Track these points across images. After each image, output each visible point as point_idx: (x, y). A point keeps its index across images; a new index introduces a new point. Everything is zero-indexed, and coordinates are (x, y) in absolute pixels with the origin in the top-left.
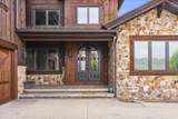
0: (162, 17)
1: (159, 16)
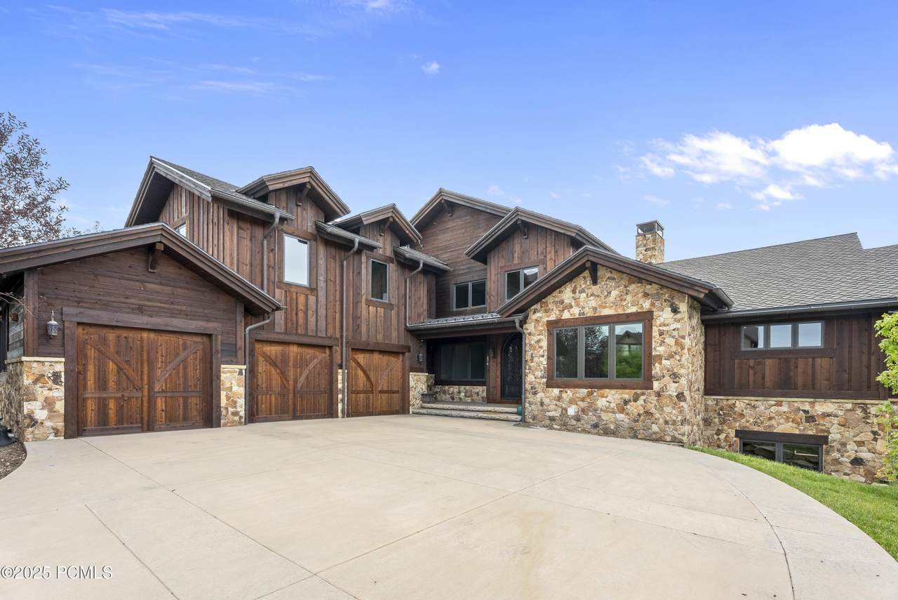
0: (602, 283)
1: (595, 282)
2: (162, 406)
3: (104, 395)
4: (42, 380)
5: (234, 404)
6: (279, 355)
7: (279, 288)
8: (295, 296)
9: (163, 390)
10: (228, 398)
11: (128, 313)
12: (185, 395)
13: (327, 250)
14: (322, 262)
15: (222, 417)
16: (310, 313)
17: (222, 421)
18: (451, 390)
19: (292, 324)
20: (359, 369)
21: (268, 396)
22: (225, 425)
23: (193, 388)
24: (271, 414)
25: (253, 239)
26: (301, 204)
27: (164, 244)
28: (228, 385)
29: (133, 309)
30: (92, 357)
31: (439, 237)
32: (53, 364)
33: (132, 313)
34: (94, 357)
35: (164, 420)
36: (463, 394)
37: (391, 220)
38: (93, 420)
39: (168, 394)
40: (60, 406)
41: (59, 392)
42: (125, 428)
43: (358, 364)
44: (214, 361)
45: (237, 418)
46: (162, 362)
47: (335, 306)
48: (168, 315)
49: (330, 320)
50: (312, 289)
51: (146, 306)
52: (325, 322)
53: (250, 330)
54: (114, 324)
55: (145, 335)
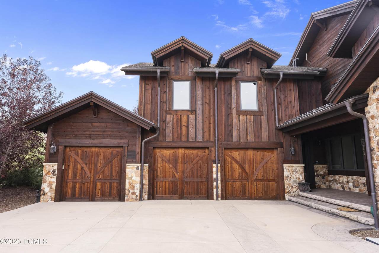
2: (99, 187)
3: (75, 181)
4: (49, 174)
5: (133, 187)
6: (171, 155)
7: (170, 114)
8: (180, 117)
9: (100, 178)
10: (130, 184)
11: (84, 139)
12: (110, 181)
13: (203, 84)
14: (199, 92)
15: (126, 195)
16: (190, 126)
17: (126, 198)
18: (341, 179)
19: (178, 135)
20: (234, 162)
21: (164, 182)
22: (128, 200)
23: (115, 178)
24: (165, 195)
25: (153, 88)
26: (183, 61)
27: (94, 102)
28: (130, 176)
29: (87, 137)
30: (72, 162)
31: (320, 50)
32: (53, 166)
33: (86, 139)
34: (73, 162)
35: (99, 195)
36: (351, 184)
37: (251, 50)
38: (69, 193)
39: (102, 181)
40: (54, 186)
41: (54, 179)
42: (82, 198)
43: (234, 159)
44: (123, 162)
45: (134, 197)
46: (101, 163)
47: (209, 120)
48: (102, 138)
49: (206, 130)
50: (193, 111)
51: (92, 134)
52: (202, 131)
53: (145, 143)
54: (78, 145)
55: (94, 149)
